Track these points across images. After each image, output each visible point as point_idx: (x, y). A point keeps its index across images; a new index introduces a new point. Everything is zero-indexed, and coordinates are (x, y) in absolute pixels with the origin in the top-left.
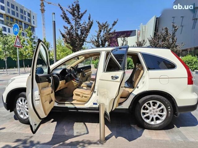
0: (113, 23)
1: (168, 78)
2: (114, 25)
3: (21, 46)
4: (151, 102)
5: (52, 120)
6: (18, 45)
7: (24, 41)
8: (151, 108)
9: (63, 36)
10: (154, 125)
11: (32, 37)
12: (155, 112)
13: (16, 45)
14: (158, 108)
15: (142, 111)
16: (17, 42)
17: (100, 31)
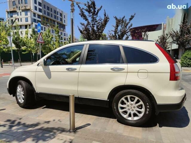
0: (130, 17)
1: (148, 72)
2: (131, 19)
3: (43, 42)
4: (129, 96)
5: (45, 106)
6: (41, 41)
7: (52, 38)
8: (129, 103)
9: (81, 32)
10: (132, 121)
11: (60, 34)
12: (133, 108)
13: (38, 41)
14: (135, 104)
15: (120, 105)
16: (39, 38)
17: (117, 26)
